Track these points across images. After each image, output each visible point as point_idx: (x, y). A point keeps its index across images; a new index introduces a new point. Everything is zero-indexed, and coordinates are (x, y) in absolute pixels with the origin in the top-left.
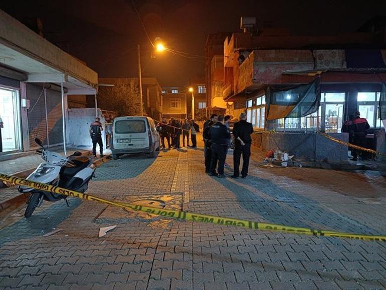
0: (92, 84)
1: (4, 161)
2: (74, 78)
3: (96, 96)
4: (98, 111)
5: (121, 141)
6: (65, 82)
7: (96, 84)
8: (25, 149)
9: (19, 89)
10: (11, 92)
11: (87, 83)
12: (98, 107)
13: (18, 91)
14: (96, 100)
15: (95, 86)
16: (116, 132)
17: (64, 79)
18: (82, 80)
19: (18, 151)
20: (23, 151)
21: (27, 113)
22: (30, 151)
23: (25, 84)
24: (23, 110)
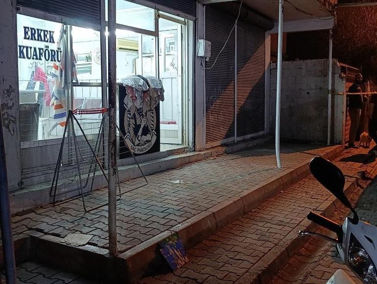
1: (162, 171)
3: (331, 32)
4: (334, 64)
8: (198, 147)
9: (194, 18)
10: (179, 25)
12: (333, 58)
13: (191, 23)
14: (331, 42)
19: (186, 150)
20: (194, 151)
21: (204, 71)
22: (206, 149)
23: (205, 6)
24: (198, 62)
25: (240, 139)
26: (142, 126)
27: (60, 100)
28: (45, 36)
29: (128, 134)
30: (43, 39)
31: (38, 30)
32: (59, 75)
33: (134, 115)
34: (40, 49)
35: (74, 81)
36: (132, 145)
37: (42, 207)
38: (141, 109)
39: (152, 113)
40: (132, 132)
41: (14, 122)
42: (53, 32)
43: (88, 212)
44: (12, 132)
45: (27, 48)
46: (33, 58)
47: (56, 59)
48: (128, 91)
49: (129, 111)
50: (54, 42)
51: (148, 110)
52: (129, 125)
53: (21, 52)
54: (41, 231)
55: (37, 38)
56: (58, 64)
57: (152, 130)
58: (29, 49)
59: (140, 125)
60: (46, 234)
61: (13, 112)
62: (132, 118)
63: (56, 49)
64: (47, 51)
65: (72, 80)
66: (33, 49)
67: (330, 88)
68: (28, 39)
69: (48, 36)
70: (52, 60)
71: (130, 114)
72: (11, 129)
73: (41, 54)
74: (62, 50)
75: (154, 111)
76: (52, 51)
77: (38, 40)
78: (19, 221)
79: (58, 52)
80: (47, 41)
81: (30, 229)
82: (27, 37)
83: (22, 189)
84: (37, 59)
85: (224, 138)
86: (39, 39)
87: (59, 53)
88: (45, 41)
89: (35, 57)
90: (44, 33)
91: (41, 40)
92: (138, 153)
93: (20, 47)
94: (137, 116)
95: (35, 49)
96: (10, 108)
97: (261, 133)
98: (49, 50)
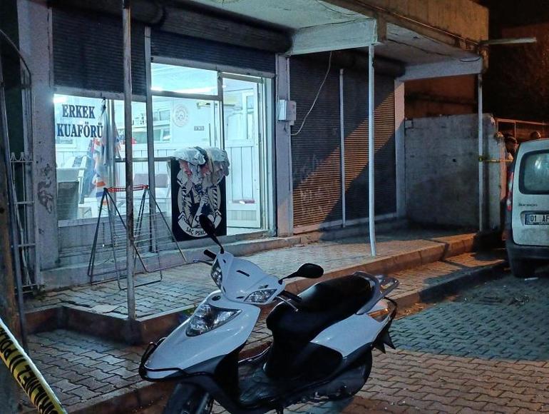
0: (468, 42)
2: (409, 29)
3: (480, 78)
5: (539, 218)
6: (377, 43)
7: (482, 43)
8: (281, 230)
9: (272, 75)
10: (255, 85)
11: (451, 40)
13: (269, 81)
15: (476, 48)
16: (523, 189)
17: (374, 34)
18: (435, 35)
19: (264, 234)
20: (276, 236)
21: (290, 137)
22: (294, 234)
23: (288, 59)
24: (279, 128)
25: (350, 223)
26: (201, 205)
27: (103, 178)
28: (85, 112)
29: (183, 214)
30: (82, 115)
31: (77, 107)
32: (101, 152)
33: (191, 192)
34: (79, 126)
35: (117, 157)
36: (189, 226)
37: (79, 286)
38: (199, 185)
39: (216, 190)
40: (188, 212)
41: (51, 200)
42: (93, 107)
43: (123, 290)
44: (50, 210)
45: (66, 125)
46: (72, 136)
47: (97, 134)
48: (182, 166)
49: (184, 188)
50: (94, 117)
51: (210, 186)
52: (184, 204)
53: (60, 130)
54: (73, 303)
55: (76, 115)
56: (99, 139)
57: (215, 210)
58: (68, 126)
59: (199, 204)
60: (77, 305)
61: (50, 190)
62: (189, 196)
63: (96, 125)
64: (87, 128)
65: (114, 157)
66: (72, 126)
67: (481, 154)
68: (67, 116)
69: (88, 112)
70: (92, 136)
71: (185, 191)
72: (49, 207)
73: (80, 131)
74: (103, 125)
75: (218, 188)
76: (92, 126)
77: (77, 117)
78: (55, 296)
79: (98, 127)
80: (87, 117)
81: (63, 302)
82: (66, 114)
83: (60, 267)
84: (76, 136)
85: (324, 222)
86: (79, 115)
87: (100, 128)
88: (84, 117)
89: (74, 134)
90: (84, 109)
91: (81, 117)
92: (197, 236)
93: (58, 125)
94: (195, 194)
95: (74, 126)
96: (48, 186)
97: (390, 216)
98: (89, 125)
